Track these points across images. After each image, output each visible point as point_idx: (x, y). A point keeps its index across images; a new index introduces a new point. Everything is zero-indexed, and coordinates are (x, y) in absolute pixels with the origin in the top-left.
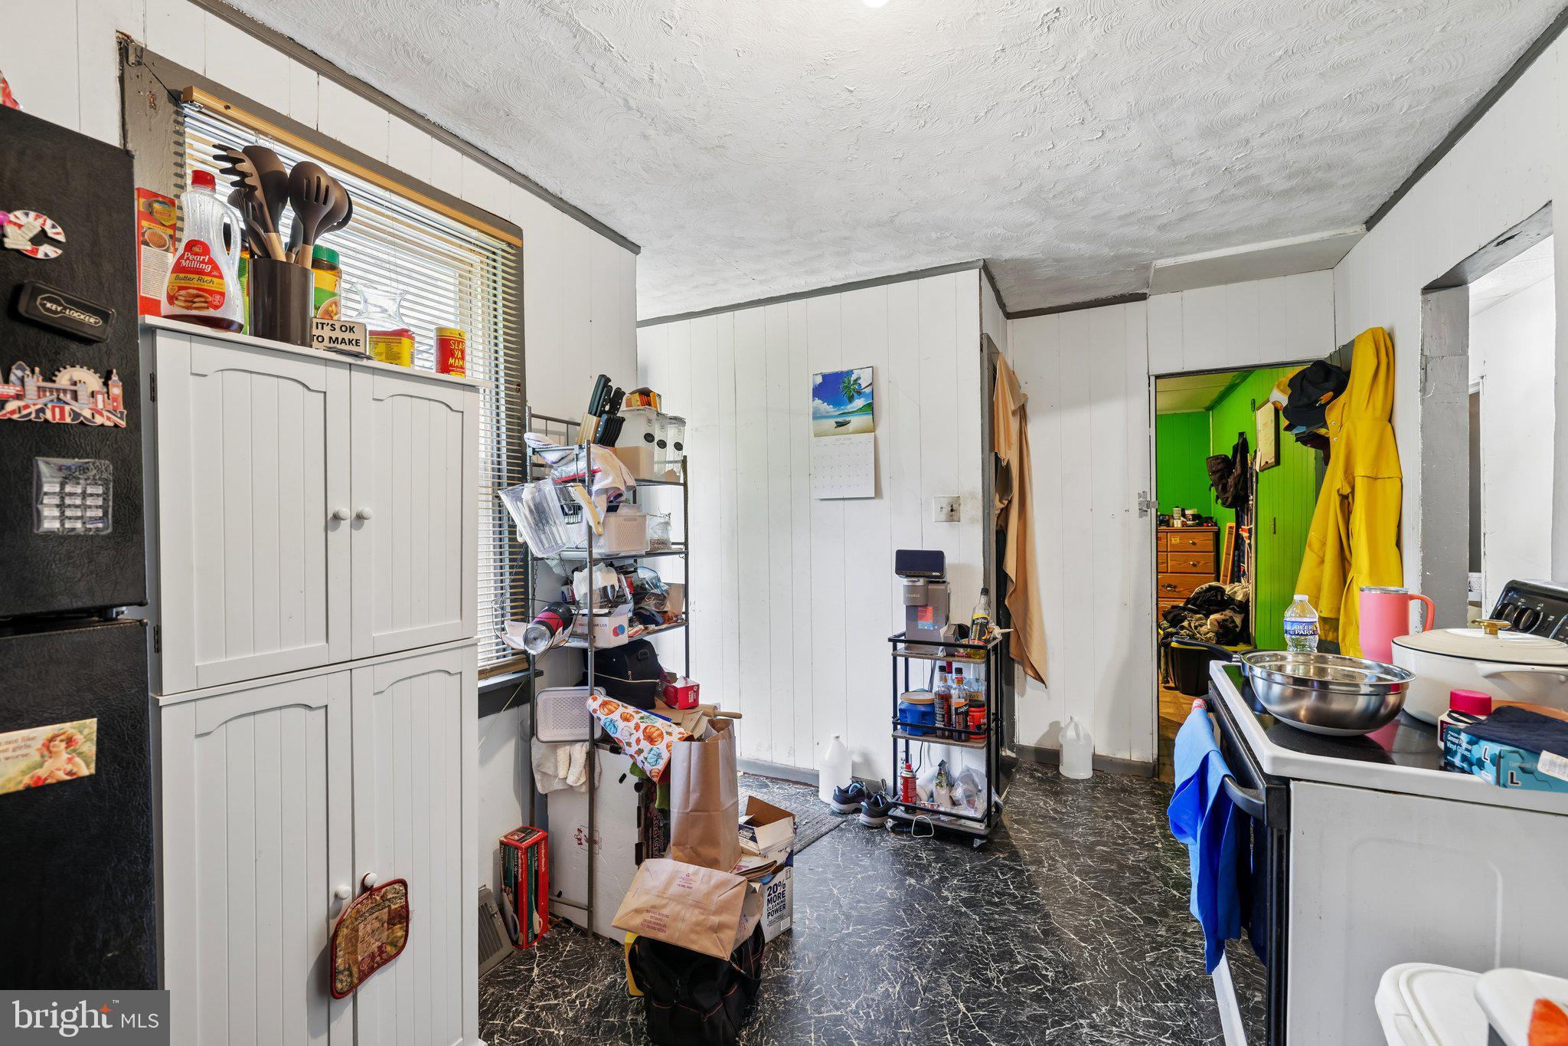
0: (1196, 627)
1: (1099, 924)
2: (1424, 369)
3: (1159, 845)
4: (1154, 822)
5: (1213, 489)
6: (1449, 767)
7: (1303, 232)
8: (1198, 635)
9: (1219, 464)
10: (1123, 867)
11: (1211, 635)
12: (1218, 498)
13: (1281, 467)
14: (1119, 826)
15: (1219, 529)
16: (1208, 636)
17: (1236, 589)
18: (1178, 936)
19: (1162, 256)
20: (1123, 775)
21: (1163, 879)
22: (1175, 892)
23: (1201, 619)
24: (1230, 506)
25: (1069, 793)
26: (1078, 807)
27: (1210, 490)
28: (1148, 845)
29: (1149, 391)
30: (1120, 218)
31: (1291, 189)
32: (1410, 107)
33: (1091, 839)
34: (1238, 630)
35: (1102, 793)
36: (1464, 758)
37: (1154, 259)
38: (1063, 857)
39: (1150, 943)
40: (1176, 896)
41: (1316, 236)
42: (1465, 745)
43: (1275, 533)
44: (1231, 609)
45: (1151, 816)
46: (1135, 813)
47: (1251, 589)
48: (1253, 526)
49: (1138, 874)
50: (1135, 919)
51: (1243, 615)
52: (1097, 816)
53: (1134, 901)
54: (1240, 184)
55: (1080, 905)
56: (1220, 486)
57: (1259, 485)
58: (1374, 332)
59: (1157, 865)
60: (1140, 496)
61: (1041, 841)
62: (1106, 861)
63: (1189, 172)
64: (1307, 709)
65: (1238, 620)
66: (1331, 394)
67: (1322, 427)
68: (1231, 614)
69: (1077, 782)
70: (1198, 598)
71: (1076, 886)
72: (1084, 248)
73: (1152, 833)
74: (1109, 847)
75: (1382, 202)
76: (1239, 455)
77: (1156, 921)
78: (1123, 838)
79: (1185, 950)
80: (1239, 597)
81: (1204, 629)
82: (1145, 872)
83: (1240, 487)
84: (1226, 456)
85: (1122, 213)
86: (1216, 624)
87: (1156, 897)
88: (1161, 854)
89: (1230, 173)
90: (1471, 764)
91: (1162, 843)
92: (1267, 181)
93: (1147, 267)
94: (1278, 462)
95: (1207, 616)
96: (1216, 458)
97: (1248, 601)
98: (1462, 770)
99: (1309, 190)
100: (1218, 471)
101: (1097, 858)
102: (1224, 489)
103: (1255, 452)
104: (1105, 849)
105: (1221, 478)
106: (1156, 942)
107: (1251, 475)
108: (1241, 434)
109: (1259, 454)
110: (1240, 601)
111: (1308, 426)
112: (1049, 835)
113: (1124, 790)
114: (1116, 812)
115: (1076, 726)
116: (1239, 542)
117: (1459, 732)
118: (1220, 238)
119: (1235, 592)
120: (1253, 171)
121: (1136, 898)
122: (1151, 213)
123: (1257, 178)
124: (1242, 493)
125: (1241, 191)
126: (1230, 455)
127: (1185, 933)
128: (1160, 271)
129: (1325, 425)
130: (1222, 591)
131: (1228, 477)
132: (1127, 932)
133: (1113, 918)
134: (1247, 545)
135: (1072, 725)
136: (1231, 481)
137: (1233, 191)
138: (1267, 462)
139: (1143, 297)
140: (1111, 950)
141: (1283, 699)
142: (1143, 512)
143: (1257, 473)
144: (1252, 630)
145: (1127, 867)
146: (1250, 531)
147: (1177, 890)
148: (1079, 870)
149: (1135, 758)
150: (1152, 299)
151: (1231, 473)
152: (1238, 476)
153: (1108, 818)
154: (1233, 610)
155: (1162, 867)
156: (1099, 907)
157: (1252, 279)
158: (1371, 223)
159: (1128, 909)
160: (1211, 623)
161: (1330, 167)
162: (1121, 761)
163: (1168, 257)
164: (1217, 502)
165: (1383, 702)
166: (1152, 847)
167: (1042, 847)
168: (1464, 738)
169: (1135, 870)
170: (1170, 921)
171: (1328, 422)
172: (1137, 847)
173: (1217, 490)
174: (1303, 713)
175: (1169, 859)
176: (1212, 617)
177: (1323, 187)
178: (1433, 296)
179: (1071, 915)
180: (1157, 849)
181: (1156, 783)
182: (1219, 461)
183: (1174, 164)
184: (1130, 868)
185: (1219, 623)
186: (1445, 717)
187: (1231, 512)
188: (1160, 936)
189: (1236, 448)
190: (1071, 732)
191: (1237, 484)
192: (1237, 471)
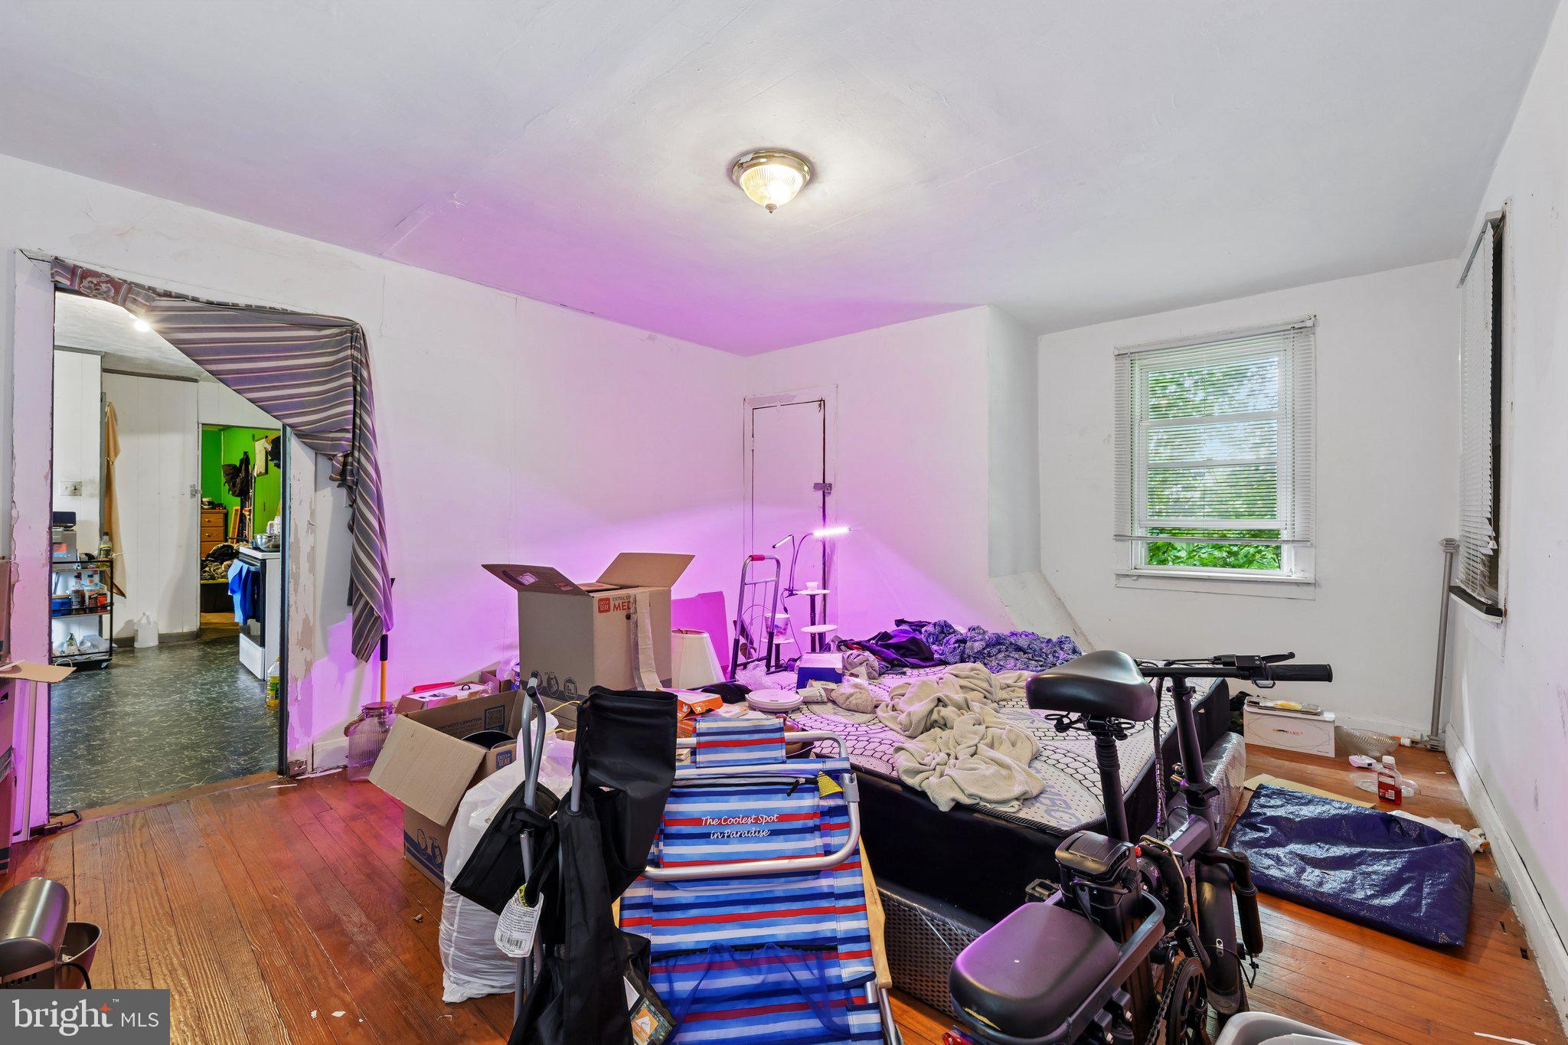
0: (214, 571)
5: (227, 484)
8: (216, 575)
9: (230, 469)
11: (224, 574)
12: (230, 490)
13: (268, 477)
15: (228, 512)
16: (222, 574)
20: (177, 640)
23: (217, 565)
24: (237, 496)
25: (147, 654)
27: (224, 485)
29: (197, 433)
35: (167, 651)
48: (252, 507)
56: (231, 483)
57: (255, 484)
60: (191, 487)
69: (150, 648)
70: (215, 553)
76: (243, 465)
81: (220, 571)
83: (244, 485)
84: (235, 465)
94: (266, 474)
95: (221, 564)
96: (229, 465)
100: (230, 474)
102: (234, 485)
103: (254, 465)
105: (232, 478)
107: (251, 478)
108: (245, 453)
109: (256, 466)
115: (148, 617)
116: (242, 518)
124: (245, 489)
126: (238, 465)
130: (232, 547)
131: (237, 478)
134: (247, 519)
135: (145, 617)
136: (238, 480)
138: (259, 473)
139: (196, 381)
142: (193, 495)
143: (254, 477)
146: (250, 511)
149: (185, 631)
150: (201, 383)
151: (238, 476)
152: (243, 478)
160: (225, 567)
162: (177, 633)
164: (230, 493)
173: (229, 486)
176: (225, 563)
181: (198, 641)
187: (238, 500)
189: (242, 461)
190: (144, 621)
191: (242, 483)
192: (242, 475)
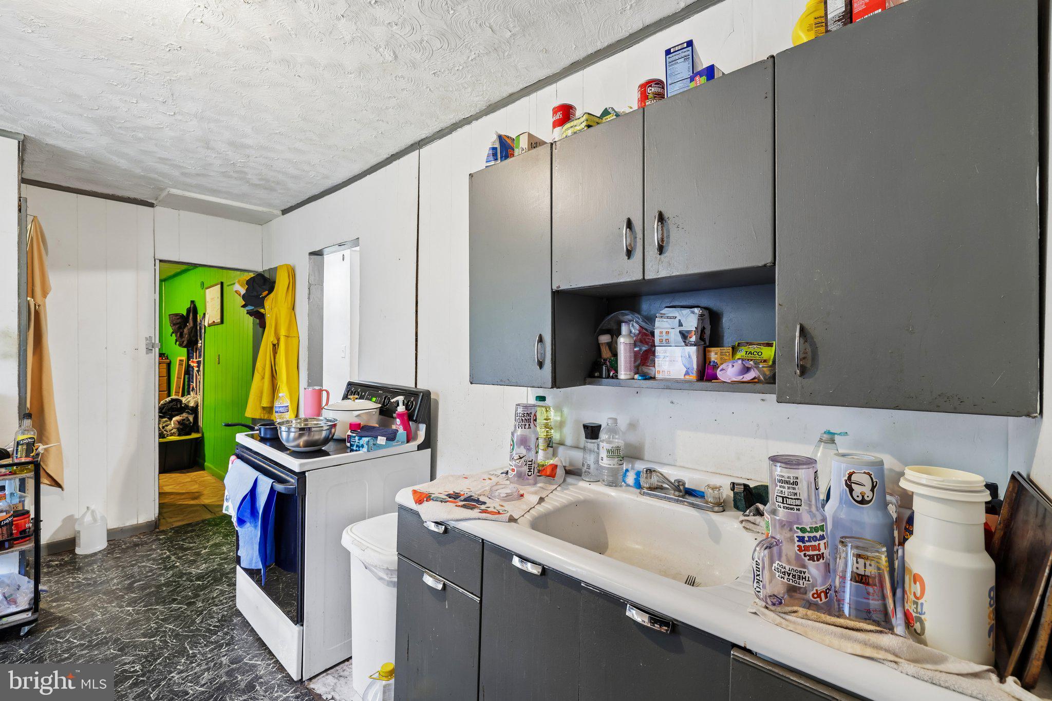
0: (163, 427)
1: (159, 623)
2: (309, 289)
3: (178, 564)
4: (168, 553)
5: (174, 335)
6: (352, 450)
7: (255, 204)
8: (165, 432)
9: (178, 319)
10: (159, 587)
11: (174, 430)
12: (176, 341)
13: (223, 325)
14: (143, 566)
15: (170, 362)
16: (172, 431)
17: (189, 399)
18: (210, 602)
19: (175, 187)
20: (131, 537)
21: (188, 580)
22: (198, 582)
23: (166, 421)
24: (184, 347)
25: (92, 564)
26: (105, 569)
27: (171, 335)
28: (170, 567)
29: (155, 269)
30: (160, 158)
31: (259, 185)
32: (314, 176)
33: (127, 582)
34: (191, 424)
35: (120, 553)
36: (357, 446)
37: (169, 187)
38: (110, 603)
39: (195, 614)
40: (199, 584)
41: (260, 209)
42: (357, 441)
43: (219, 363)
44: (186, 412)
45: (164, 551)
46: (151, 555)
47: (199, 398)
48: (201, 359)
49: (171, 585)
50: (181, 608)
51: (194, 415)
52: (124, 568)
53: (176, 600)
54: (236, 172)
55: (140, 621)
56: (179, 334)
57: (206, 334)
58: (288, 266)
59: (181, 575)
60: (147, 339)
61: (85, 602)
62: (145, 589)
63: (214, 156)
64: (303, 442)
65: (191, 418)
66: (267, 292)
67: (262, 308)
68: (186, 416)
69: (95, 554)
70: (164, 407)
71: (131, 613)
72: (123, 164)
73: (170, 560)
74: (144, 580)
75: (291, 205)
76: (191, 314)
77: (194, 602)
78: (151, 571)
79: (216, 605)
80: (192, 404)
81: (169, 428)
82: (175, 582)
83: (192, 334)
84: (183, 315)
85: (162, 156)
86: (177, 423)
87: (189, 590)
88: (181, 568)
89: (234, 165)
90: (359, 447)
91: (179, 562)
92: (249, 176)
93: (162, 190)
94: (222, 322)
95: (170, 419)
96: (176, 315)
97: (197, 406)
98: (356, 451)
99: (266, 189)
100: (177, 324)
101: (139, 590)
102: (181, 336)
103: (204, 314)
104: (141, 583)
105: (180, 328)
106: (199, 611)
107: (201, 328)
108: (192, 302)
109: (207, 316)
110: (192, 407)
111: (255, 306)
112: (89, 596)
113: (136, 545)
114: (138, 559)
115: (93, 512)
116: (188, 371)
117: (355, 437)
118: (214, 192)
119: (189, 401)
120: (246, 170)
121: (176, 597)
122: (182, 164)
123: (246, 173)
124: (194, 339)
125: (235, 175)
126: (185, 314)
127: (213, 598)
128: (170, 195)
129: (263, 307)
130: (180, 401)
131: (184, 328)
132: (179, 616)
133: (167, 615)
134: (195, 371)
135: (89, 513)
136: (186, 331)
137: (232, 173)
138: (214, 322)
139: (151, 205)
140: (174, 630)
141: (295, 439)
142: (149, 350)
143: (205, 326)
144: (200, 424)
145: (162, 585)
146: (199, 363)
147: (199, 581)
148: (128, 603)
149: (140, 522)
150: (157, 209)
151: (186, 325)
152: (190, 328)
153: (133, 565)
154: (188, 413)
155: (185, 574)
156: (154, 614)
157: (220, 216)
158: (285, 212)
159: (174, 605)
160: (174, 423)
161: (278, 183)
162: (130, 527)
163: (178, 189)
164: (176, 344)
165: (330, 432)
166: (173, 567)
167: (89, 605)
168: (357, 438)
169: (167, 584)
170: (202, 597)
171: (265, 306)
172: (164, 572)
173: (176, 336)
174: (301, 444)
175: (187, 568)
176: (174, 419)
177: (272, 189)
178: (313, 257)
179: (135, 630)
180: (177, 567)
181: (158, 532)
182: (178, 317)
183: (208, 148)
184: (164, 585)
185: (178, 422)
186: (349, 433)
187: (184, 351)
188: (199, 607)
189: (188, 311)
190: (88, 518)
191: (190, 334)
192: (190, 324)
